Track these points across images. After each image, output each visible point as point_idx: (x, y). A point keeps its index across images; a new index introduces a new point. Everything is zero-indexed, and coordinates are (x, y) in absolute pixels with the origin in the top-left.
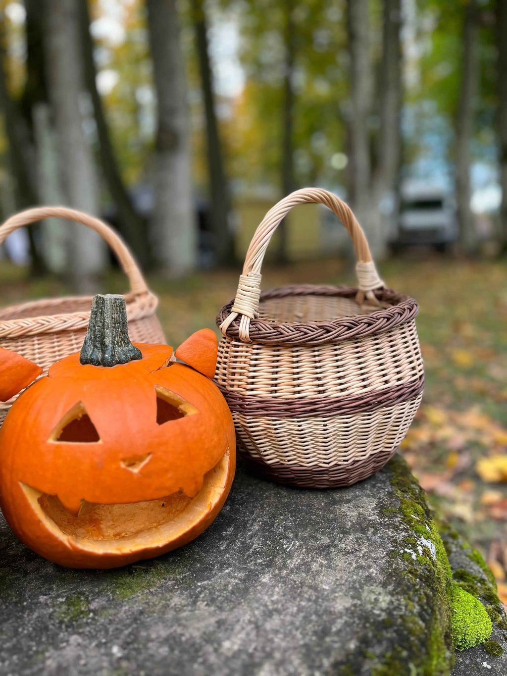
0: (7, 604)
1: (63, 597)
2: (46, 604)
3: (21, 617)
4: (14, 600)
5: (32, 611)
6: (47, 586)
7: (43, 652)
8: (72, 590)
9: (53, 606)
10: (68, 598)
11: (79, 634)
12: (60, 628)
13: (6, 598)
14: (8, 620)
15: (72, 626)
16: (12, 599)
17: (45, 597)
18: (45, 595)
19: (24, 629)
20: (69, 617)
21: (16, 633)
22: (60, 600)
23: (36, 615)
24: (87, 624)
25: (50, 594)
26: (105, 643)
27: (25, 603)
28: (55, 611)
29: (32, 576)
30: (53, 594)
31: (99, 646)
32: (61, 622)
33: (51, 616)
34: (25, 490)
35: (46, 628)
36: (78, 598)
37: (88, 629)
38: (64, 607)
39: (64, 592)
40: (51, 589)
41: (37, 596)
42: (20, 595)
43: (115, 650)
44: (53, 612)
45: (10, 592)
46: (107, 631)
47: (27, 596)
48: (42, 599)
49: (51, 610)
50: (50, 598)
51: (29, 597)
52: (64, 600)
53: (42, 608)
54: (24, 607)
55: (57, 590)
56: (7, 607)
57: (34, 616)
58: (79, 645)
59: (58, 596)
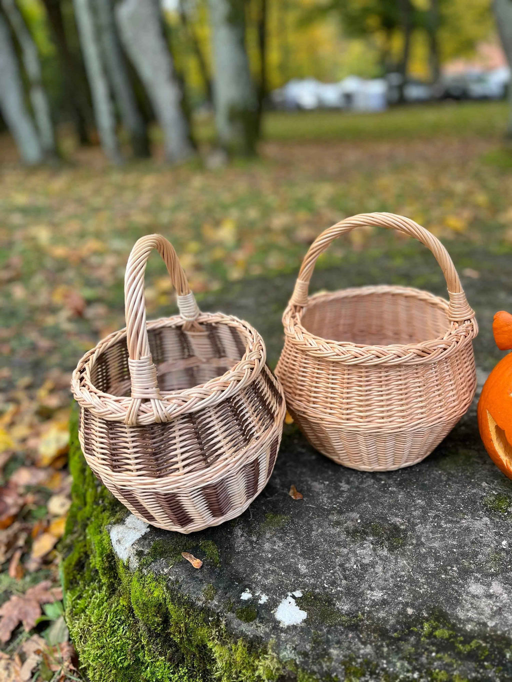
0: (463, 474)
1: (496, 492)
2: (484, 489)
3: (466, 487)
4: (468, 474)
5: (474, 487)
6: (491, 478)
7: (464, 514)
8: (505, 491)
9: (487, 493)
10: (499, 494)
11: (491, 519)
12: (483, 508)
13: (465, 470)
14: (458, 483)
15: (491, 511)
16: (467, 473)
17: (486, 485)
18: (487, 483)
19: (463, 494)
20: (492, 505)
21: (457, 494)
22: (494, 492)
23: (474, 491)
24: (500, 517)
25: (490, 484)
26: (501, 535)
27: (473, 480)
28: (487, 496)
29: (487, 467)
30: (492, 486)
31: (496, 534)
32: (485, 505)
33: (482, 498)
34: (489, 417)
35: (475, 502)
36: (506, 499)
37: (498, 520)
38: (492, 498)
39: (499, 489)
40: (493, 482)
41: (482, 481)
42: (473, 473)
43: (504, 543)
44: (484, 496)
45: (468, 468)
46: (507, 530)
47: (476, 477)
48: (484, 484)
49: (485, 494)
50: (489, 487)
51: (478, 478)
52: (496, 494)
53: (480, 490)
54: (471, 481)
55: (496, 486)
56: (462, 475)
57: (473, 491)
58: (486, 524)
59: (494, 489)
